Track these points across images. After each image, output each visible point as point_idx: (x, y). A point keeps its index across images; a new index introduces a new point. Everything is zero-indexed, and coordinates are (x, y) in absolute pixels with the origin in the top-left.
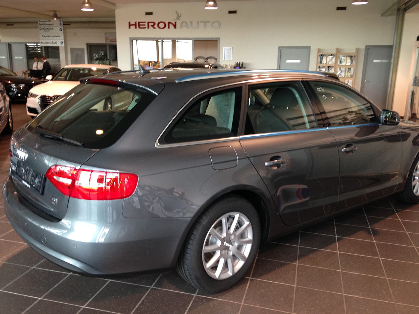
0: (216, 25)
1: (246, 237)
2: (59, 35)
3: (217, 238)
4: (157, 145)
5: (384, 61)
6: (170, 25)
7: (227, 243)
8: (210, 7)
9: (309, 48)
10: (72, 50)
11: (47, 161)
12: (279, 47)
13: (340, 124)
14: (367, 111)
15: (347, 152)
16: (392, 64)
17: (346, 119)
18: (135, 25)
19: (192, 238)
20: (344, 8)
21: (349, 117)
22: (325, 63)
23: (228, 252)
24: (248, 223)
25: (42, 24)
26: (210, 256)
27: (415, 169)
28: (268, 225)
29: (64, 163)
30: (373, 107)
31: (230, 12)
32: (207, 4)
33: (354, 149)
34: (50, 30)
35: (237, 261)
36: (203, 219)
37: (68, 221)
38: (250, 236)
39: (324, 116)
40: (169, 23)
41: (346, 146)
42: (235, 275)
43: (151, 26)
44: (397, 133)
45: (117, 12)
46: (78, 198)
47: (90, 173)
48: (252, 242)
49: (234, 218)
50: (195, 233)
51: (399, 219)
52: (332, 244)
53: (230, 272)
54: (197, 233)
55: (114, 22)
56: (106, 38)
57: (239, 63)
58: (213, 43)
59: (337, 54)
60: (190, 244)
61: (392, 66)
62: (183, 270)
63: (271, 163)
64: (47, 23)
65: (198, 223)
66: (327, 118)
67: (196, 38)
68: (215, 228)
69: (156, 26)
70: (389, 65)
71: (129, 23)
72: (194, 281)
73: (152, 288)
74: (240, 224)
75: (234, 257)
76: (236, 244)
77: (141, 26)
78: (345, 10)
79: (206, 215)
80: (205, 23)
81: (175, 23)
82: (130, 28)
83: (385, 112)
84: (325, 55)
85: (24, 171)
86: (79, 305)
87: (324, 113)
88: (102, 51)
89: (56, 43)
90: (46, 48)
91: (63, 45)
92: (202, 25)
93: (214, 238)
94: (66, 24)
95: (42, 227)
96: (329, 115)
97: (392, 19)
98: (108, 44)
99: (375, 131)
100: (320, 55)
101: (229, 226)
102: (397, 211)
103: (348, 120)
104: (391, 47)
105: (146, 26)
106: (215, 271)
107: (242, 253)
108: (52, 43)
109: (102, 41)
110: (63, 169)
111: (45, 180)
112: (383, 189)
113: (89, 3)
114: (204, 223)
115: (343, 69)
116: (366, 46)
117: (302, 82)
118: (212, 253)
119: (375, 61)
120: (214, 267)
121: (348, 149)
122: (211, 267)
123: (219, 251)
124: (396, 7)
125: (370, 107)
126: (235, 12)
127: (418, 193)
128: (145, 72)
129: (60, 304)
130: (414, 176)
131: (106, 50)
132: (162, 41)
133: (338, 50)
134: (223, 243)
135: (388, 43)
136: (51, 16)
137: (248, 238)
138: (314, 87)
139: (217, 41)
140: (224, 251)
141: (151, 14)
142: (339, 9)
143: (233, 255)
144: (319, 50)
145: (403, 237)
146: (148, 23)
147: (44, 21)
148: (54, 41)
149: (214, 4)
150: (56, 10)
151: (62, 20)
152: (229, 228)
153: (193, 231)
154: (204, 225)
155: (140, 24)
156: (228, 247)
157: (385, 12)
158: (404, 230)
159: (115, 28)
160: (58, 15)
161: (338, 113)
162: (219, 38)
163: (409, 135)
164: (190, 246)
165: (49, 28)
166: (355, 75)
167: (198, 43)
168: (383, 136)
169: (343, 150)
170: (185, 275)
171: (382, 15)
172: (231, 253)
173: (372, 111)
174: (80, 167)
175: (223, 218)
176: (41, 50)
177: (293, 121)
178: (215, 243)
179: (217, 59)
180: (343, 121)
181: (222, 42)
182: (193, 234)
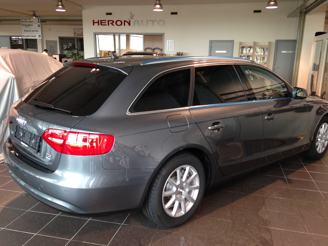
0: (161, 23)
1: (195, 184)
2: (37, 30)
3: (173, 185)
4: (128, 113)
5: (290, 52)
6: (126, 23)
7: (180, 189)
8: (158, 9)
9: (232, 42)
10: (47, 42)
11: (40, 126)
12: (210, 41)
13: (261, 99)
14: (282, 88)
15: (268, 119)
16: (296, 54)
17: (264, 95)
18: (98, 22)
19: (154, 185)
20: (260, 11)
21: (267, 93)
22: (245, 53)
23: (181, 196)
24: (196, 173)
25: (24, 22)
26: (167, 199)
27: (318, 133)
28: (211, 174)
29: (55, 127)
30: (287, 85)
31: (172, 13)
32: (155, 7)
33: (273, 117)
34: (30, 26)
35: (188, 203)
36: (163, 171)
37: (59, 171)
38: (197, 183)
39: (251, 92)
40: (125, 21)
41: (268, 114)
42: (187, 214)
43: (111, 23)
44: (303, 105)
45: (84, 12)
46: (67, 154)
47: (77, 134)
48: (199, 188)
49: (185, 170)
50: (156, 181)
51: (306, 171)
52: (258, 190)
53: (183, 212)
54: (158, 182)
55: (81, 20)
56: (74, 32)
57: (180, 52)
58: (159, 37)
59: (254, 47)
60: (153, 190)
61: (296, 56)
62: (148, 210)
63: (213, 127)
64: (28, 20)
65: (159, 173)
66: (253, 94)
67: (145, 33)
68: (171, 177)
69: (114, 24)
70: (293, 54)
71: (93, 21)
72: (157, 219)
73: (123, 225)
74: (190, 174)
75: (186, 200)
76: (187, 190)
77: (102, 24)
78: (260, 13)
79: (165, 168)
80: (153, 21)
81: (130, 21)
82: (94, 25)
83: (296, 89)
84: (245, 47)
85: (22, 134)
86: (66, 238)
87: (251, 89)
88: (70, 43)
89: (35, 36)
90: (27, 40)
91: (41, 38)
92: (150, 23)
93: (171, 185)
94: (43, 21)
95: (38, 177)
96: (255, 91)
97: (296, 20)
98: (76, 37)
99: (288, 103)
100: (241, 47)
101: (182, 176)
102: (305, 165)
103: (266, 95)
104: (295, 41)
105: (107, 23)
106: (171, 211)
107: (192, 197)
108: (32, 36)
109: (71, 35)
110: (55, 131)
111: (41, 141)
112: (294, 148)
113: (62, 5)
114: (163, 174)
115: (259, 58)
116: (276, 40)
117: (235, 65)
118: (169, 197)
119: (283, 52)
120: (171, 208)
121: (269, 117)
122: (168, 208)
123: (175, 195)
124: (299, 11)
125: (285, 86)
126: (176, 13)
127: (320, 151)
128: (115, 57)
129: (51, 238)
130: (317, 139)
131: (74, 42)
132: (119, 36)
133: (255, 43)
134: (177, 189)
135: (293, 38)
136: (32, 15)
137: (196, 185)
138: (243, 70)
139: (162, 35)
140: (178, 195)
141: (110, 14)
142: (255, 11)
143: (185, 199)
144: (241, 43)
145: (311, 184)
146: (108, 21)
147: (25, 19)
148: (34, 35)
149: (160, 7)
150: (34, 10)
151: (40, 18)
152: (182, 177)
153: (155, 180)
154: (163, 175)
155: (102, 22)
156: (182, 192)
157: (291, 14)
158: (312, 180)
159: (82, 25)
160: (37, 15)
161: (259, 90)
162: (164, 33)
163: (312, 107)
164: (153, 192)
165: (29, 24)
166: (268, 62)
167: (147, 37)
168: (293, 108)
169: (265, 118)
170: (149, 214)
171: (288, 17)
172: (183, 197)
173: (286, 88)
174: (70, 130)
175: (177, 170)
176: (23, 42)
177: (225, 96)
178: (171, 189)
179: (162, 49)
180: (262, 96)
181: (166, 37)
182: (155, 182)
